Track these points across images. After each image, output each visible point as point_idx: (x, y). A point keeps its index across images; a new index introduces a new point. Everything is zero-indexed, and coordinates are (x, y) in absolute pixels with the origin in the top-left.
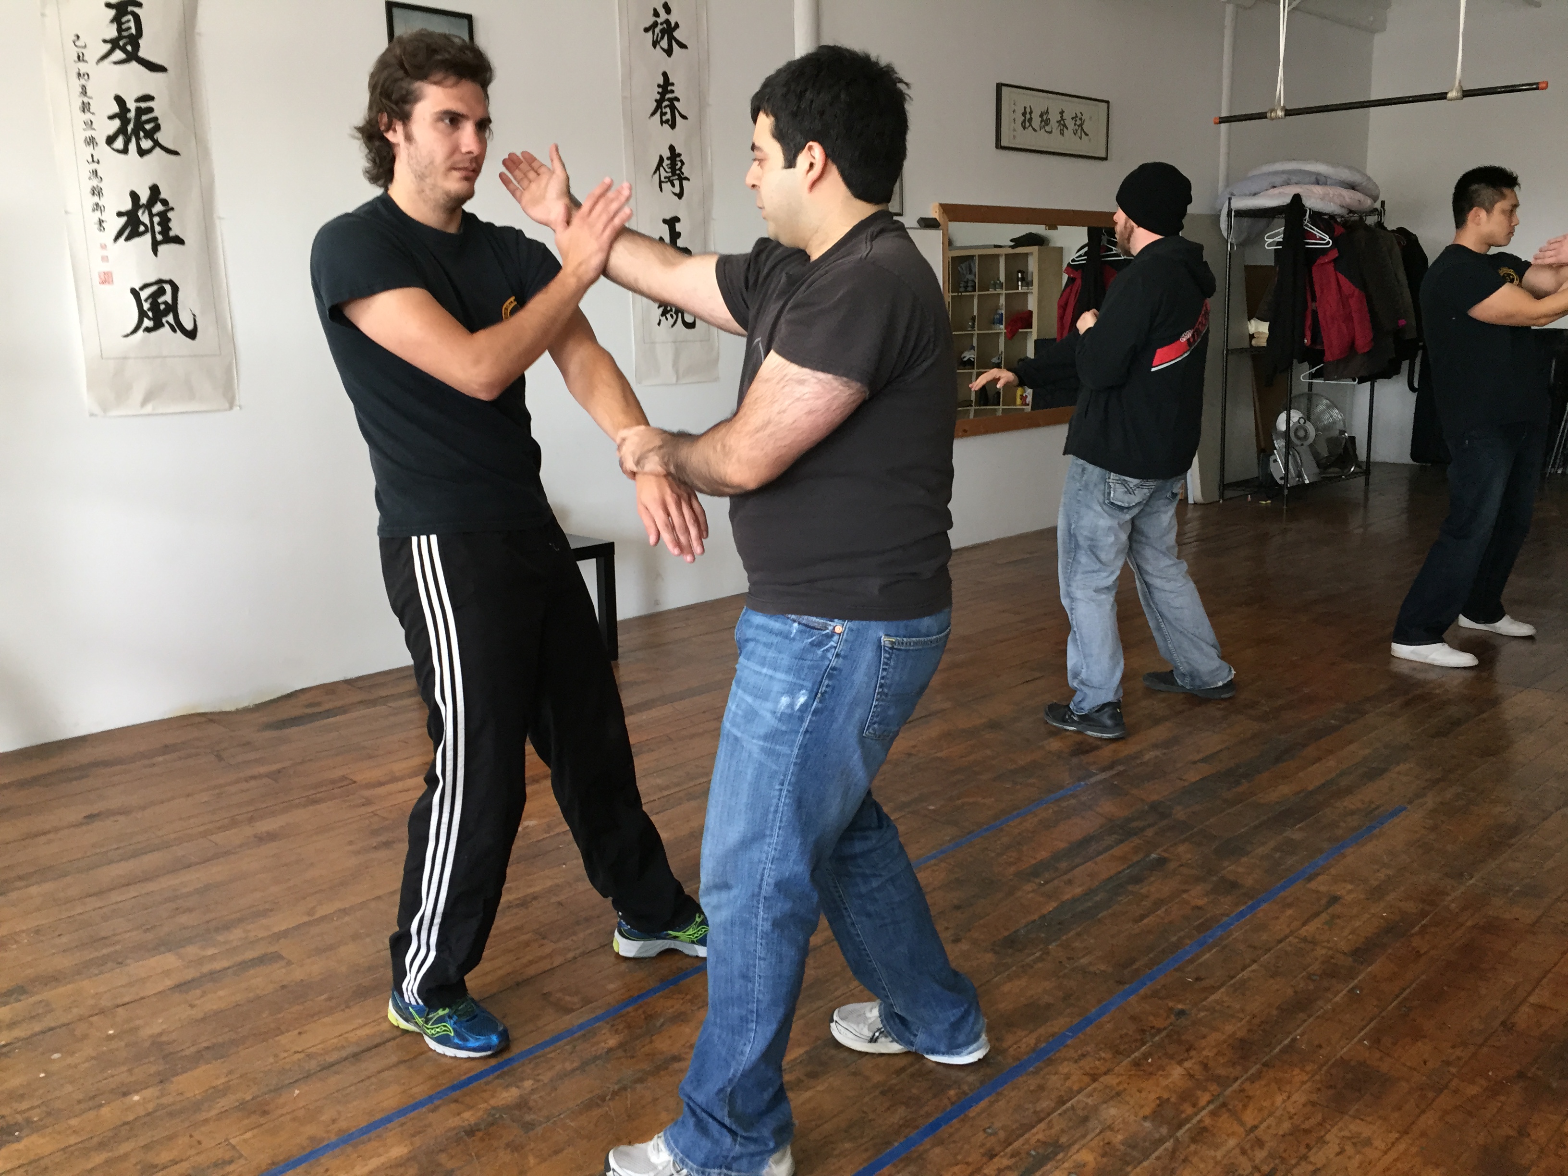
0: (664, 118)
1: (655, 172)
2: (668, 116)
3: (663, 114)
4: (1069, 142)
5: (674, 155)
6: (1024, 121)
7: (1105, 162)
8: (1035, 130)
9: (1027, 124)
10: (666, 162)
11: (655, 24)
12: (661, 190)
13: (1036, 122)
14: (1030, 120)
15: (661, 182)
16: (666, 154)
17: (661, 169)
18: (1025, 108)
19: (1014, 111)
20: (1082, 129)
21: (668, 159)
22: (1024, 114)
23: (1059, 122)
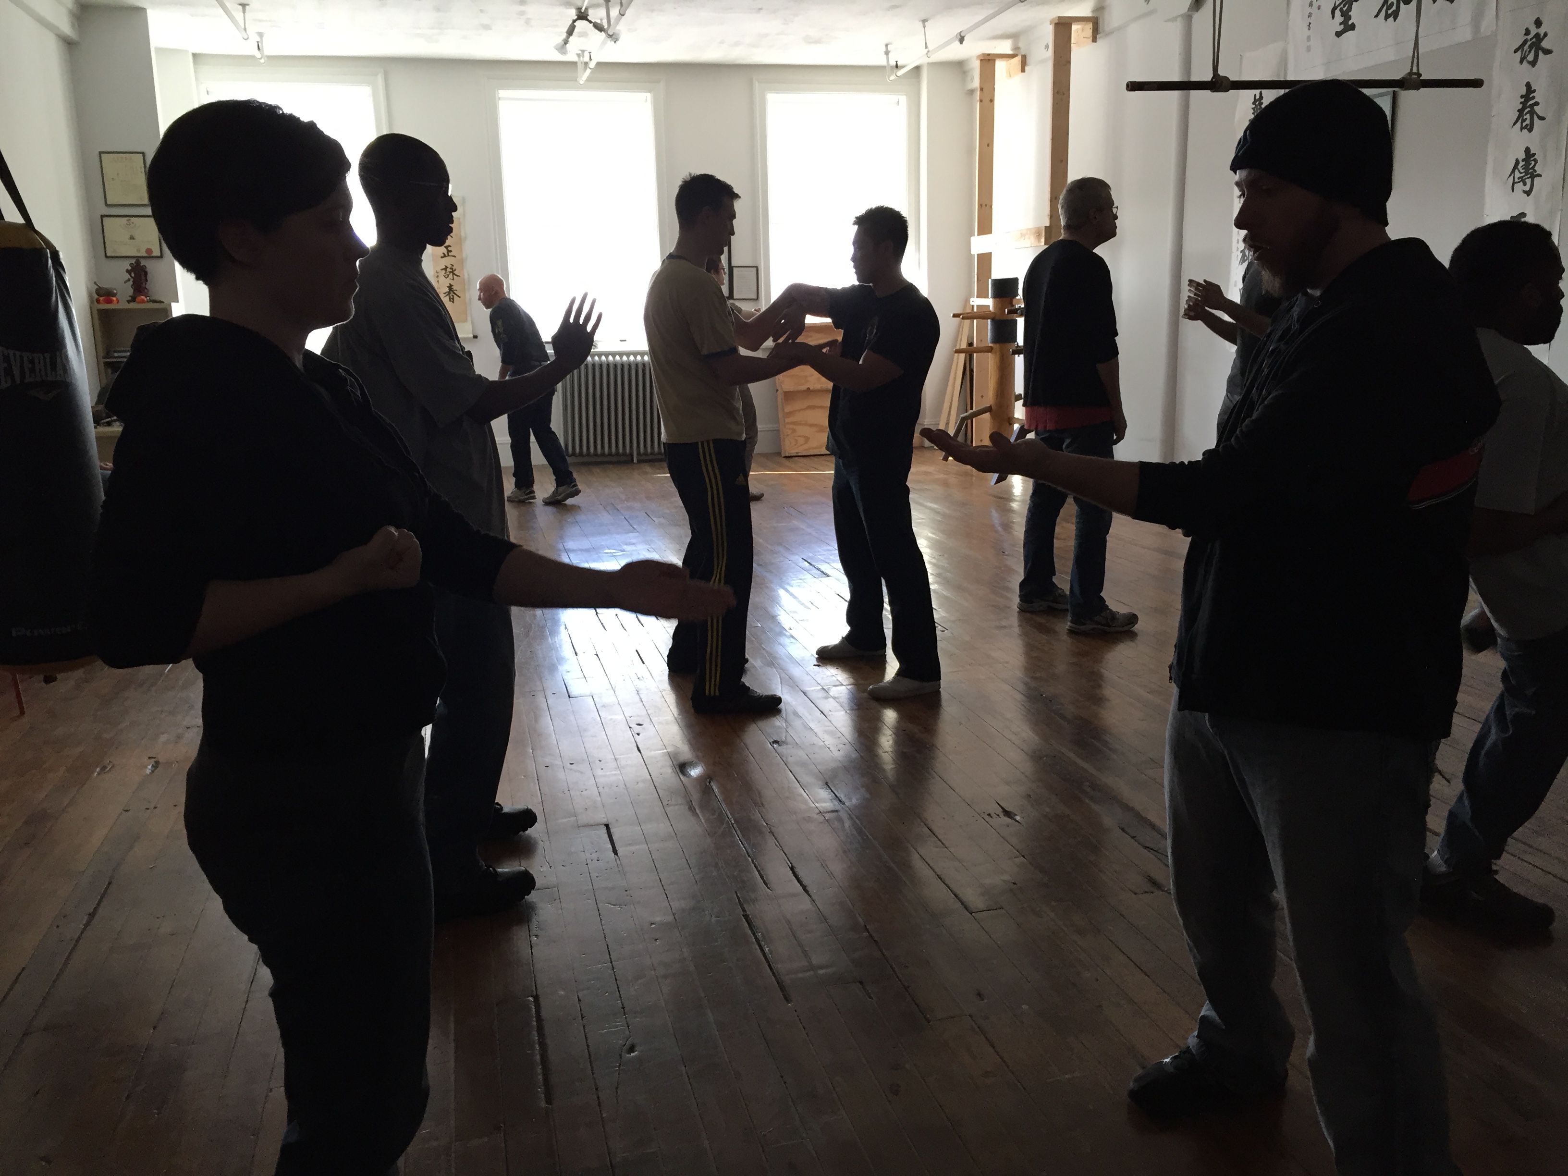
0: (1524, 124)
1: (1510, 176)
2: (1528, 122)
3: (1524, 121)
5: (1529, 156)
10: (1522, 164)
11: (1525, 42)
12: (1513, 191)
15: (1514, 183)
16: (1522, 156)
17: (1516, 170)
21: (1523, 160)
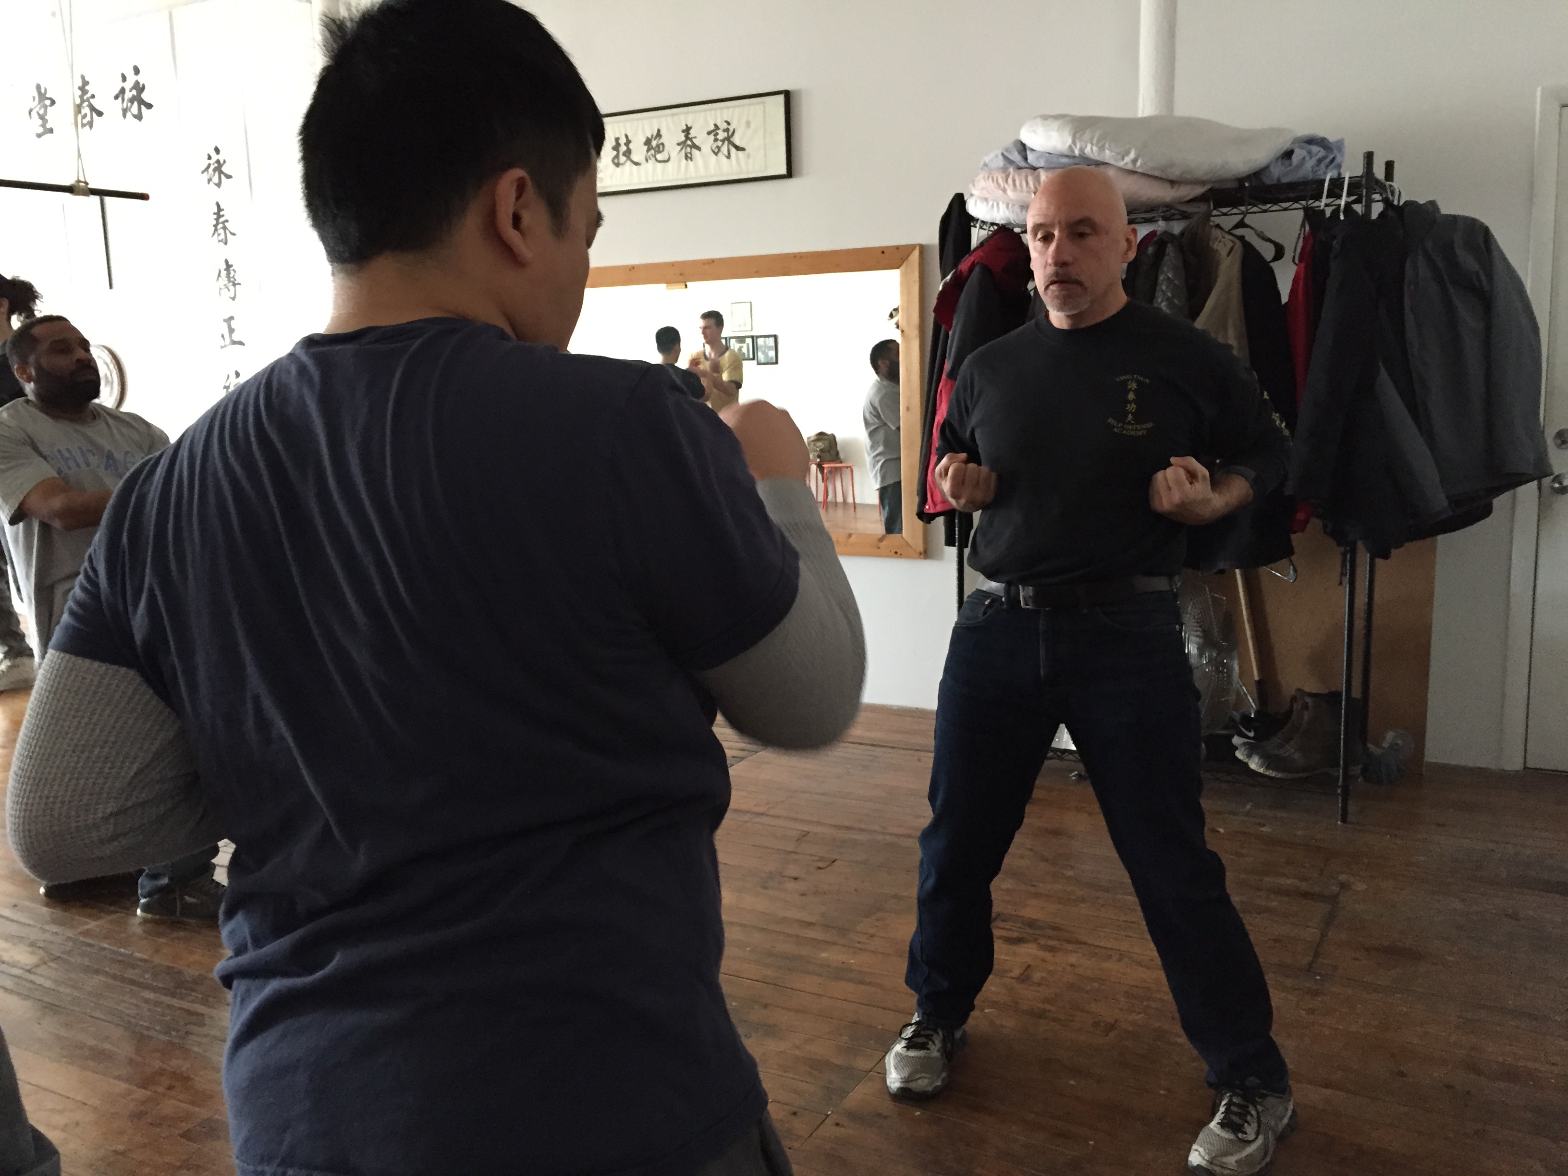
0: (220, 238)
2: (222, 236)
3: (218, 235)
4: (706, 166)
5: (228, 266)
6: (617, 156)
7: (789, 181)
8: (637, 164)
9: (622, 159)
10: (224, 273)
11: (209, 166)
13: (639, 153)
14: (628, 153)
15: (220, 290)
16: (223, 266)
17: (220, 279)
18: (617, 139)
20: (731, 143)
21: (225, 270)
22: (616, 147)
23: (684, 142)
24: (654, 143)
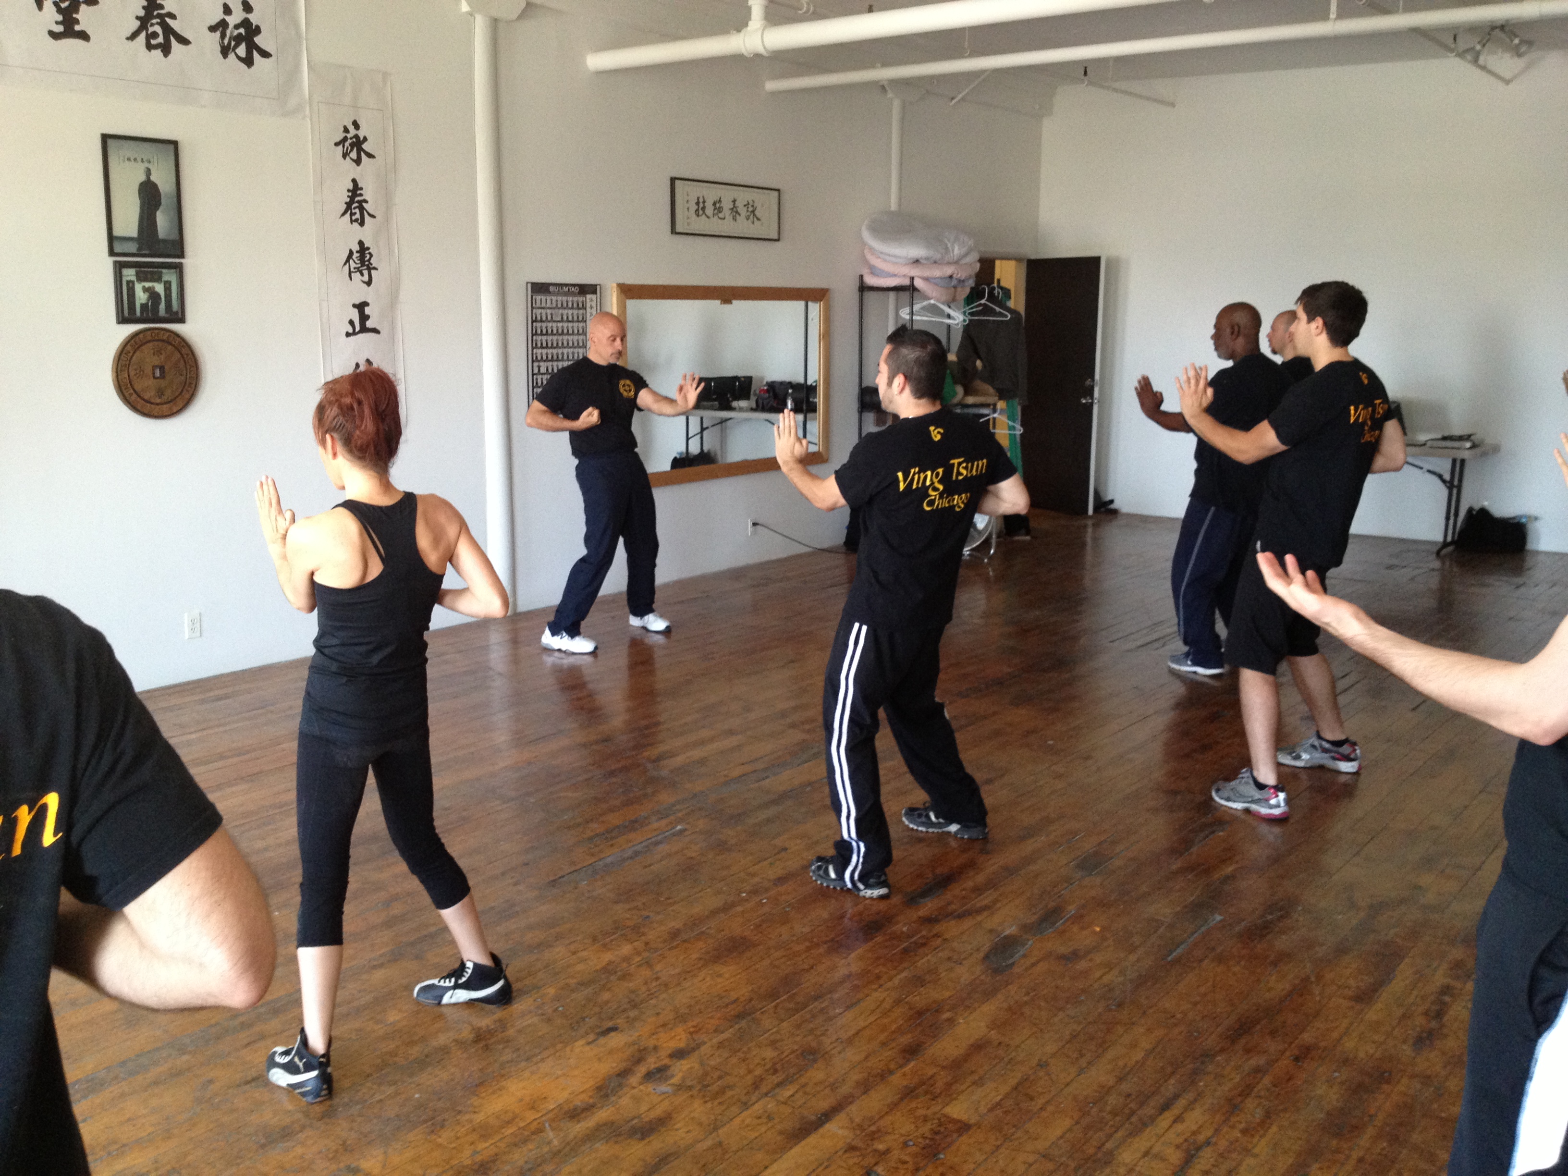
0: (354, 218)
1: (345, 264)
2: (358, 216)
3: (352, 214)
4: (743, 226)
5: (363, 249)
6: (697, 210)
7: (777, 243)
8: (708, 217)
9: (701, 212)
10: (356, 255)
11: (345, 139)
12: (351, 279)
13: (709, 210)
14: (704, 208)
15: (350, 273)
16: (356, 248)
17: (351, 261)
18: (698, 198)
19: (688, 201)
20: (754, 215)
21: (357, 252)
22: (698, 203)
23: (732, 209)
24: (718, 205)
